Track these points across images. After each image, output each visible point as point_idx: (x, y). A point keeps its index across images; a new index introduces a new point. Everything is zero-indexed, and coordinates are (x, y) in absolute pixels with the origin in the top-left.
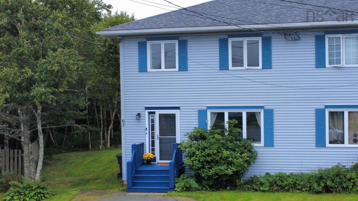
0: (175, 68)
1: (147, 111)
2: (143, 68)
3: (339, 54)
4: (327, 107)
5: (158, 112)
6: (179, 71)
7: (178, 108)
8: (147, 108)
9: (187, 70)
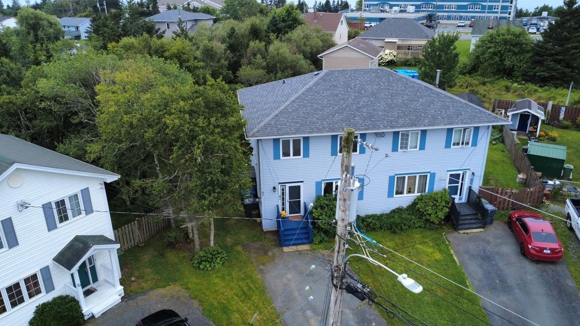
0: (300, 155)
1: (280, 185)
2: (276, 157)
3: (407, 144)
4: (396, 175)
5: (288, 185)
6: (304, 157)
7: (302, 182)
8: (279, 183)
9: (309, 157)
